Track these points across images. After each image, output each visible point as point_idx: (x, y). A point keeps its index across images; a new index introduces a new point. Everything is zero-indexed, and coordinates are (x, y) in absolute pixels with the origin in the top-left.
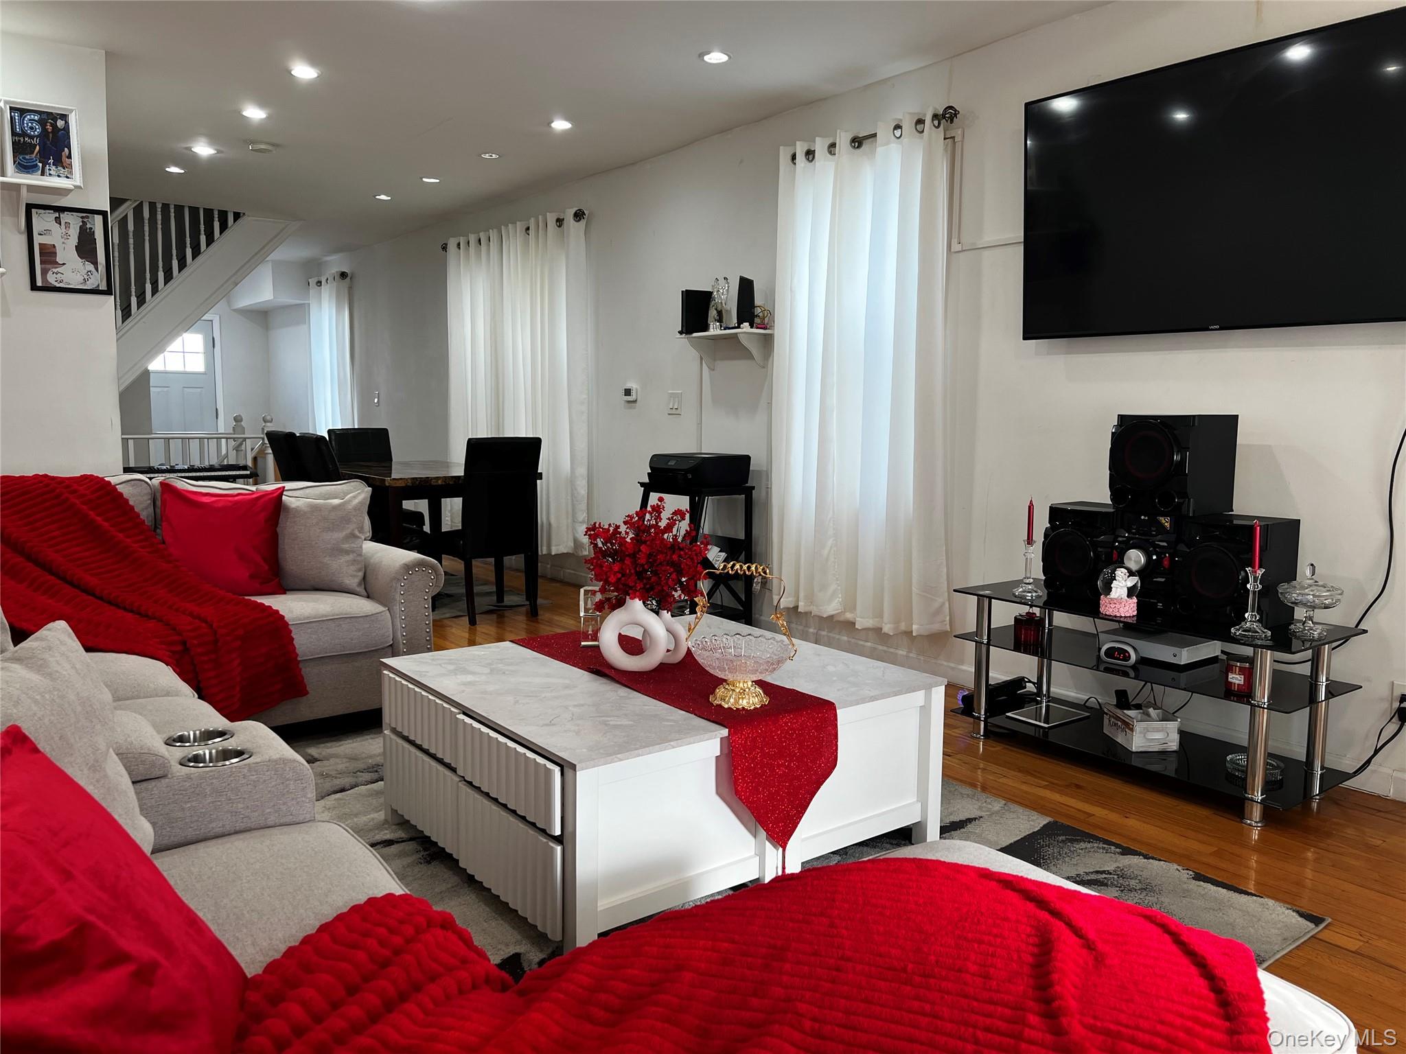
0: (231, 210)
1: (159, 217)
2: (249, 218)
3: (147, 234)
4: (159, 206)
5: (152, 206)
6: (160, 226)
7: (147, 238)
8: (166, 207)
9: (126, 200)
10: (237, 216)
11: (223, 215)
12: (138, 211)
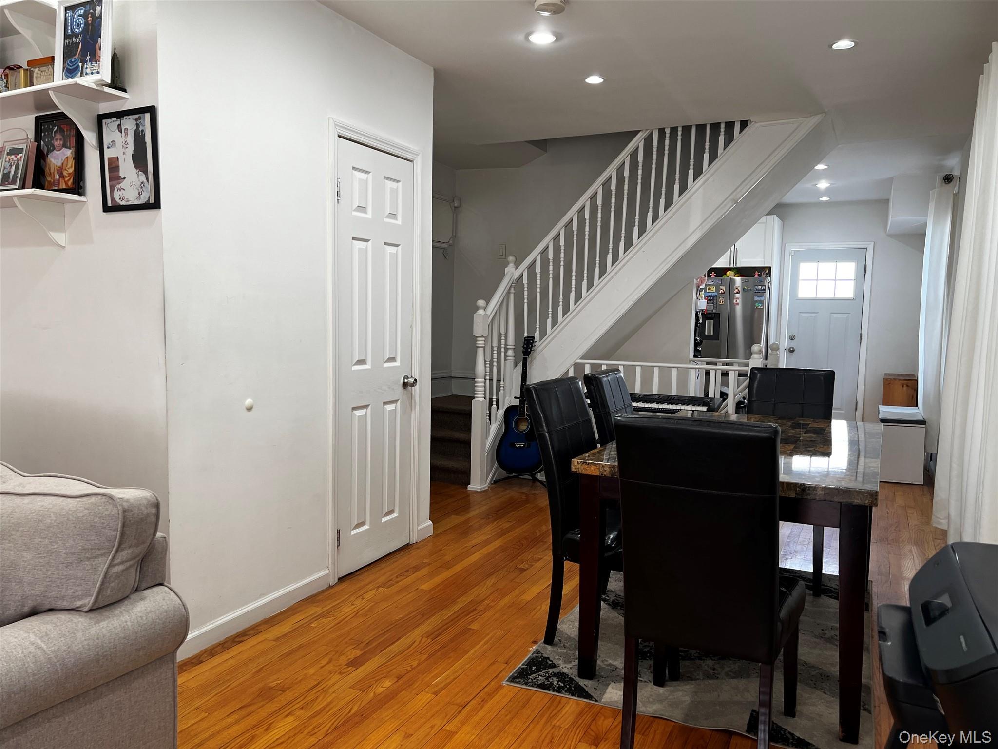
0: (737, 119)
1: (667, 142)
2: (758, 125)
3: (654, 162)
4: (668, 131)
5: (662, 132)
6: (666, 152)
7: (654, 166)
8: (674, 130)
9: (638, 132)
10: (744, 124)
11: (730, 125)
12: (648, 140)
